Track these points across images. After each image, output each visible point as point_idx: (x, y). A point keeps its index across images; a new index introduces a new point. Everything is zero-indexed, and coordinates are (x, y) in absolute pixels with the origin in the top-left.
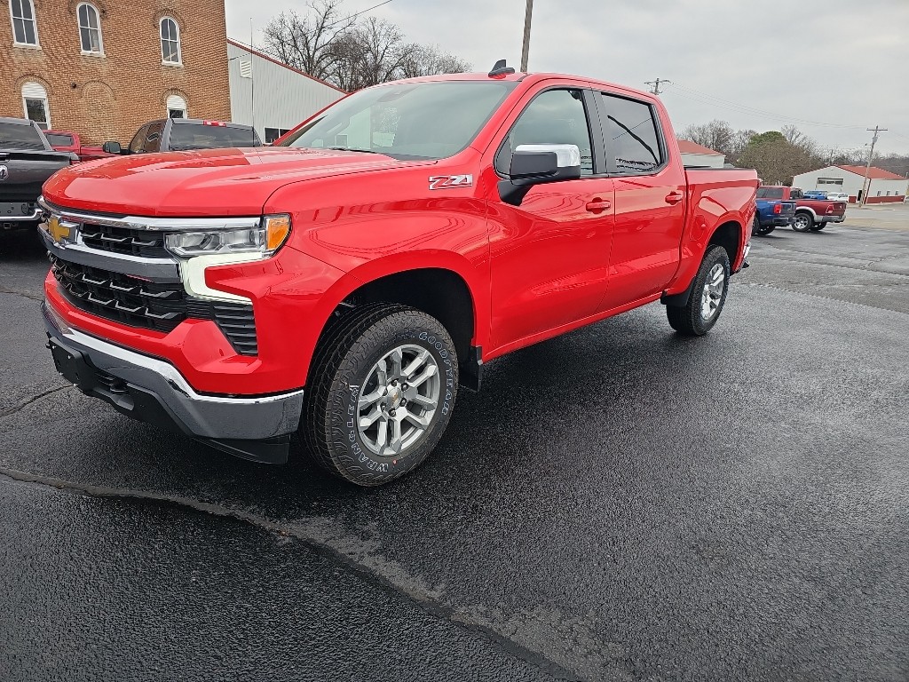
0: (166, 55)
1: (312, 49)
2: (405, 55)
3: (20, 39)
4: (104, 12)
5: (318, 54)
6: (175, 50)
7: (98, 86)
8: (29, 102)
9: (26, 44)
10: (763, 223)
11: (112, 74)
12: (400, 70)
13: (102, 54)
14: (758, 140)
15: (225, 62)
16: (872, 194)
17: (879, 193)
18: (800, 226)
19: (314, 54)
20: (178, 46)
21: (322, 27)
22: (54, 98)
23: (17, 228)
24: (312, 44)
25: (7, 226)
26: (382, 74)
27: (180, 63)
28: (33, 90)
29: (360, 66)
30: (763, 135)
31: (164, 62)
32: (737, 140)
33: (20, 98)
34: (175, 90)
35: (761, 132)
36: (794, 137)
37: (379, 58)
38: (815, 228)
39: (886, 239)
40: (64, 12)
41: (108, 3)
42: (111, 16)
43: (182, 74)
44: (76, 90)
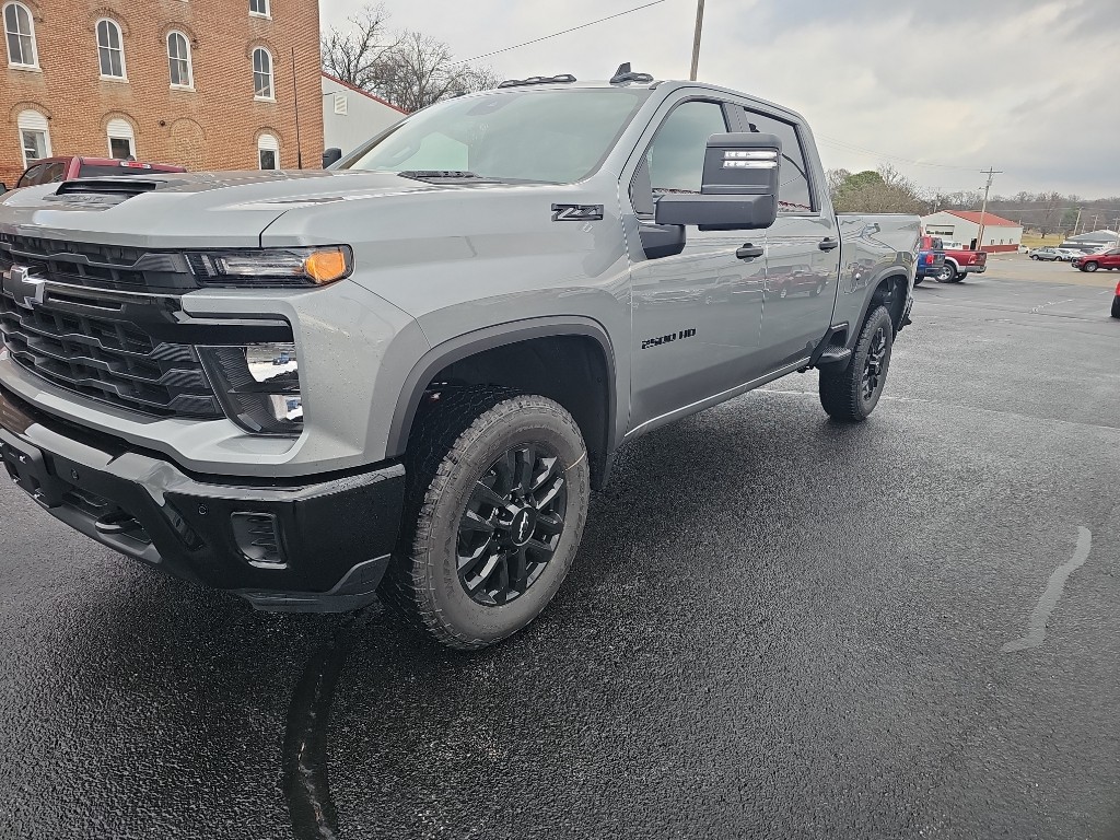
0: (258, 88)
3: (106, 71)
4: (196, 41)
6: (266, 83)
7: (187, 123)
8: (113, 141)
9: (112, 77)
11: (201, 111)
13: (191, 87)
14: (853, 181)
15: (320, 97)
16: (986, 242)
17: (992, 241)
18: (943, 276)
20: (271, 79)
22: (140, 137)
27: (272, 98)
28: (120, 129)
30: (859, 175)
33: (105, 136)
34: (267, 128)
35: (855, 171)
36: (892, 177)
38: (957, 279)
40: (153, 40)
41: (199, 32)
42: (202, 46)
43: (274, 110)
44: (164, 129)
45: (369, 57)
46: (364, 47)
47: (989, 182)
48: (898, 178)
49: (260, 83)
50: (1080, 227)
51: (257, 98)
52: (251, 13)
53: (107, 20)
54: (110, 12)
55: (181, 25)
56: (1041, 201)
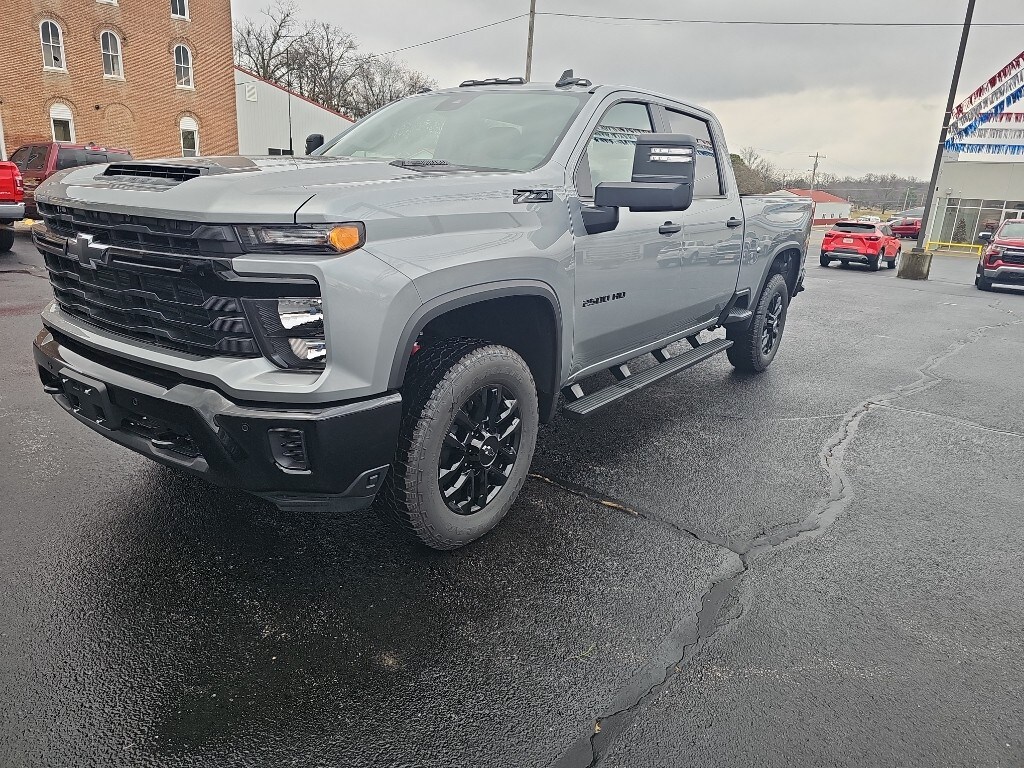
0: (179, 78)
1: (266, 59)
6: (186, 74)
7: (119, 107)
8: (56, 122)
9: (54, 68)
11: (131, 96)
13: (122, 77)
15: (233, 86)
17: (824, 215)
20: (191, 71)
22: (78, 119)
27: (191, 87)
28: (60, 111)
33: (48, 118)
34: (189, 113)
36: (753, 159)
40: (89, 38)
41: (129, 31)
42: (131, 43)
43: (194, 97)
44: (99, 112)
45: (281, 46)
46: (277, 36)
47: (816, 165)
48: (759, 160)
49: (181, 73)
50: (908, 204)
51: (179, 86)
52: (173, 16)
53: (49, 21)
54: (51, 15)
55: (113, 26)
56: (884, 182)
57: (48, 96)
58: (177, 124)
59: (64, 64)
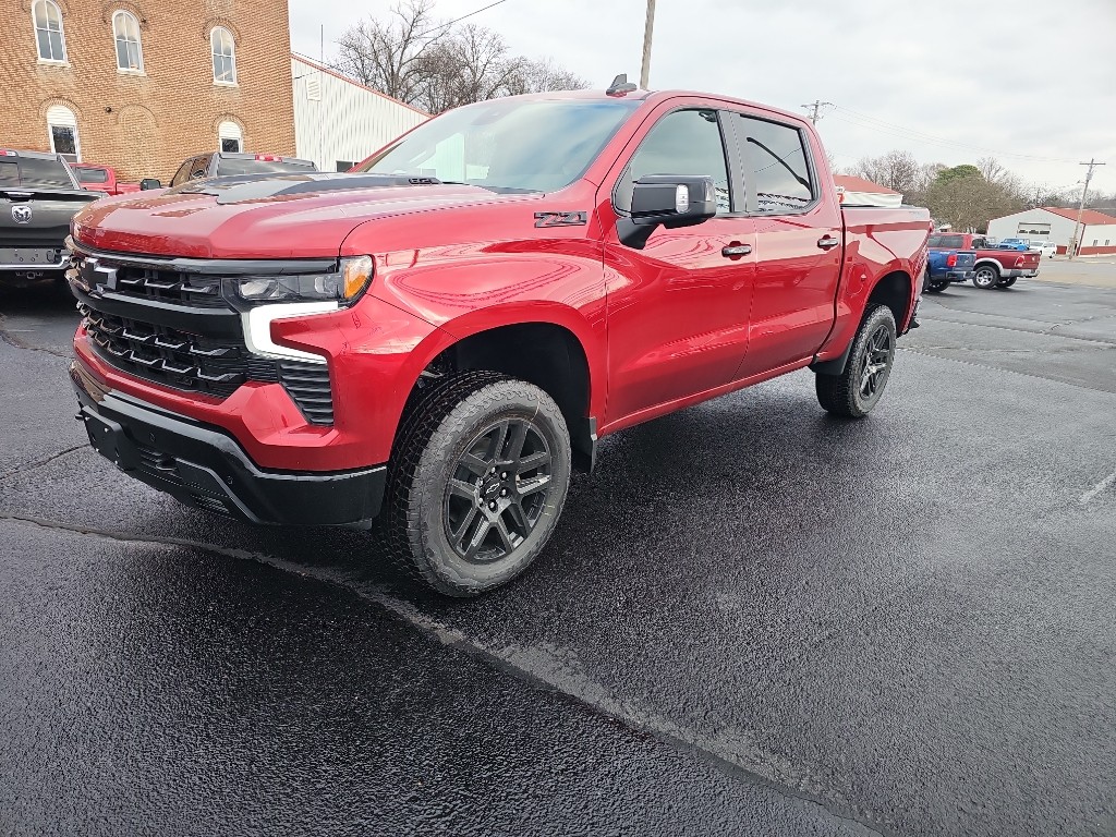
0: (219, 72)
1: (396, 66)
2: (510, 71)
3: (46, 54)
4: (144, 21)
5: (404, 70)
6: (228, 67)
7: (138, 111)
8: (55, 130)
9: (52, 60)
10: (934, 277)
11: (154, 96)
12: (505, 90)
13: (141, 72)
14: (947, 176)
15: (288, 82)
16: (1087, 243)
17: (1095, 242)
18: (983, 281)
19: (399, 70)
20: (233, 62)
21: (409, 38)
22: (85, 125)
23: (41, 278)
24: (396, 58)
25: (31, 275)
26: (483, 93)
27: (235, 84)
28: (60, 116)
29: (455, 83)
30: (954, 170)
31: (216, 82)
32: (922, 175)
33: (45, 124)
34: (228, 115)
35: (952, 165)
36: (994, 171)
37: (478, 75)
39: (1086, 298)
40: (98, 21)
41: (150, 12)
42: (153, 28)
43: (236, 96)
44: (111, 116)
47: (1089, 176)
49: (221, 66)
57: (42, 96)
58: (214, 130)
59: (65, 56)
